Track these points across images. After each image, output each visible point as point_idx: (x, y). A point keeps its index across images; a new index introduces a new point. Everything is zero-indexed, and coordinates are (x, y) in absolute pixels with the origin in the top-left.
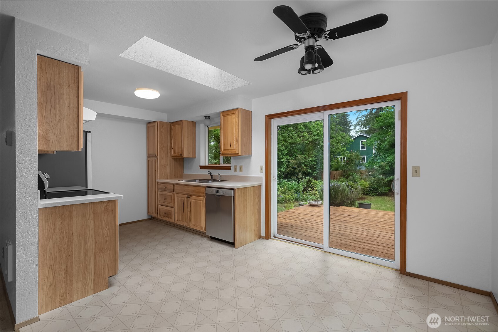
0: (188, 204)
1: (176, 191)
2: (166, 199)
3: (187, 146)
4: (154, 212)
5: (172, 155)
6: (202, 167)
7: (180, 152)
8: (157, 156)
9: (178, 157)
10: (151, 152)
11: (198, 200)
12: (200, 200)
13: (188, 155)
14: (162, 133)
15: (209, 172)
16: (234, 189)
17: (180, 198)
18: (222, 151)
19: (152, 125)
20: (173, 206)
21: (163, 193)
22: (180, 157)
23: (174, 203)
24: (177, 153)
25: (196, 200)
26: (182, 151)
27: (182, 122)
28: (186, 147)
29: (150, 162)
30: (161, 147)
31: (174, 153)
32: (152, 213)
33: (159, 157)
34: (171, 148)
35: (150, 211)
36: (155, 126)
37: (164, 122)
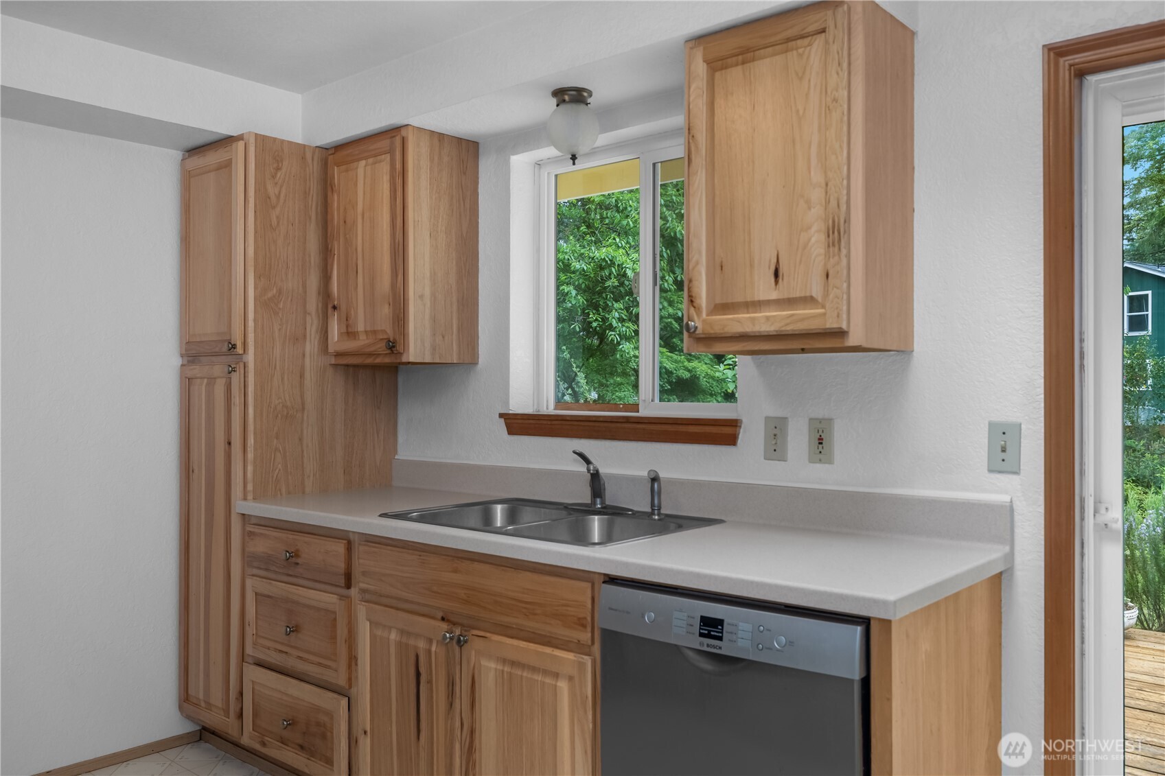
0: (451, 684)
1: (360, 583)
2: (294, 629)
3: (427, 292)
4: (217, 699)
5: (331, 349)
6: (520, 425)
7: (384, 323)
8: (239, 350)
9: (369, 361)
10: (208, 328)
11: (534, 669)
12: (546, 672)
13: (434, 349)
14: (274, 208)
15: (582, 456)
16: (865, 622)
17: (393, 636)
18: (698, 310)
19: (213, 158)
20: (342, 681)
21: (277, 589)
22: (387, 360)
23: (353, 660)
24: (363, 337)
25: (513, 664)
26: (400, 319)
27: (398, 140)
28: (421, 297)
29: (200, 390)
30: (270, 295)
31: (348, 333)
32: (209, 706)
33: (250, 358)
34: (328, 305)
35: (197, 691)
36: (227, 165)
37: (282, 141)
